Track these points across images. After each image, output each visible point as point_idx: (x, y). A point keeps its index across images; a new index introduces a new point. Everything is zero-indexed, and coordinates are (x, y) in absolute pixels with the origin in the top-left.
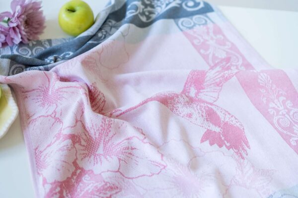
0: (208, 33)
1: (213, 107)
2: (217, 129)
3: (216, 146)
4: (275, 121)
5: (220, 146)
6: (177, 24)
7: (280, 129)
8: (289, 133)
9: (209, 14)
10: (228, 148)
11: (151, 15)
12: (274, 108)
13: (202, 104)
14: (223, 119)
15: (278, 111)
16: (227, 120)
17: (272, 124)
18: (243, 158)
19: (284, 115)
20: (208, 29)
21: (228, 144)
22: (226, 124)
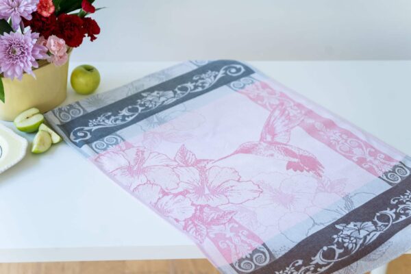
0: (258, 89)
1: (288, 147)
2: (296, 160)
3: (298, 171)
4: (338, 149)
5: (302, 171)
6: (230, 87)
7: (343, 153)
8: (350, 155)
9: (252, 75)
10: (308, 171)
11: (205, 85)
12: (334, 140)
13: (279, 146)
14: (297, 153)
15: (338, 142)
16: (301, 153)
17: (336, 151)
18: (321, 176)
19: (343, 143)
20: (256, 86)
21: (307, 169)
22: (301, 156)
